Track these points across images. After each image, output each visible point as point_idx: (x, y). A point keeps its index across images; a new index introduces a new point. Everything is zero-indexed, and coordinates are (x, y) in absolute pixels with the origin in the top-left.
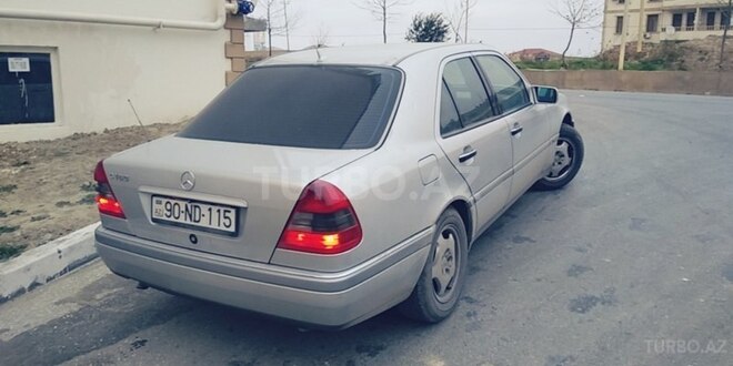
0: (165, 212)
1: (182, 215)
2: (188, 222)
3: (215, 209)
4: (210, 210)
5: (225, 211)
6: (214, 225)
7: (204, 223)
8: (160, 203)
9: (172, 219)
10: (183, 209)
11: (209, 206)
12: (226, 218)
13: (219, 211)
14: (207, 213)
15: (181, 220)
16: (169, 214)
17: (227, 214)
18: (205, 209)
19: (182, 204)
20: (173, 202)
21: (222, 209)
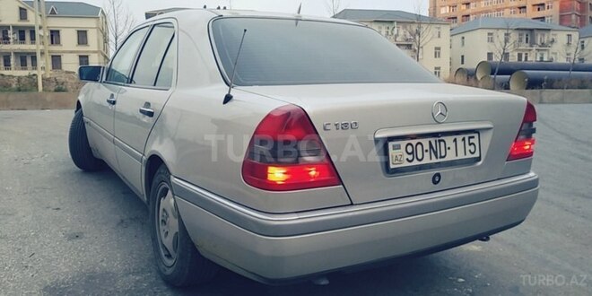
0: (406, 156)
1: (427, 155)
2: (434, 160)
3: (459, 138)
4: (455, 140)
5: (470, 138)
6: (461, 156)
7: (450, 156)
8: (398, 147)
9: (416, 163)
10: (426, 147)
11: (454, 137)
12: (470, 144)
13: (464, 139)
14: (452, 145)
15: (426, 161)
16: (410, 157)
17: (472, 141)
18: (449, 140)
19: (425, 142)
20: (414, 142)
21: (467, 136)
